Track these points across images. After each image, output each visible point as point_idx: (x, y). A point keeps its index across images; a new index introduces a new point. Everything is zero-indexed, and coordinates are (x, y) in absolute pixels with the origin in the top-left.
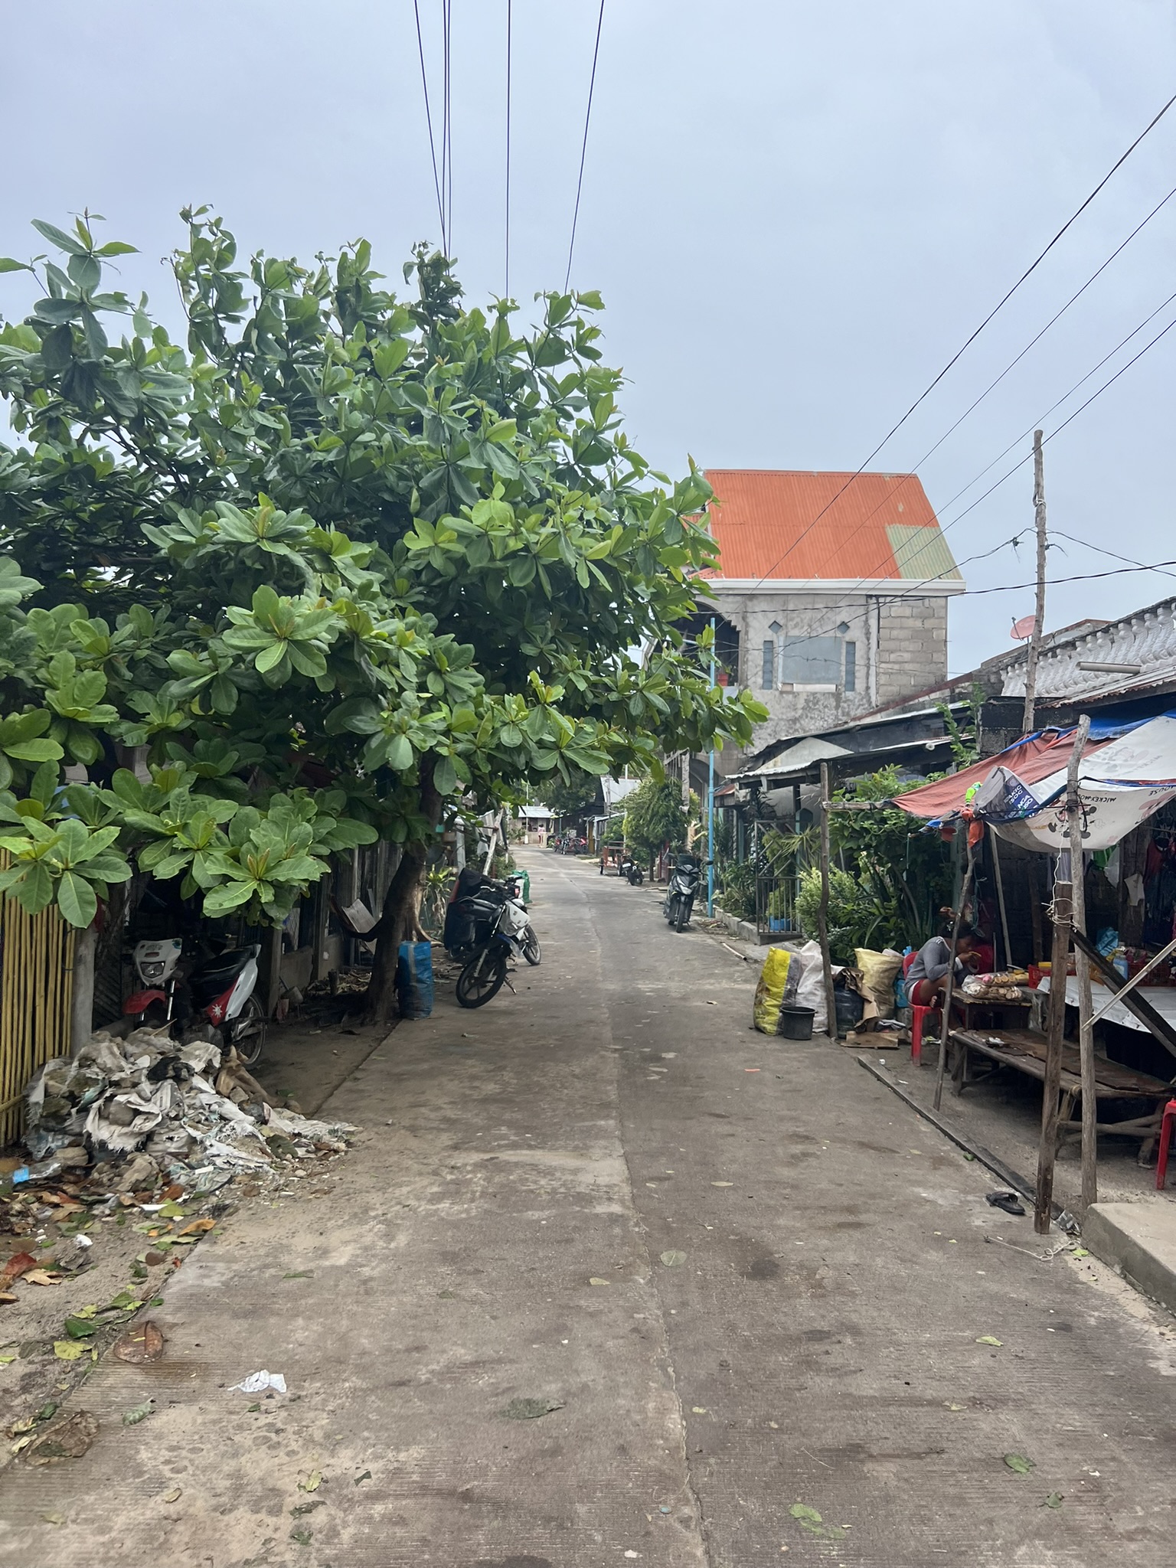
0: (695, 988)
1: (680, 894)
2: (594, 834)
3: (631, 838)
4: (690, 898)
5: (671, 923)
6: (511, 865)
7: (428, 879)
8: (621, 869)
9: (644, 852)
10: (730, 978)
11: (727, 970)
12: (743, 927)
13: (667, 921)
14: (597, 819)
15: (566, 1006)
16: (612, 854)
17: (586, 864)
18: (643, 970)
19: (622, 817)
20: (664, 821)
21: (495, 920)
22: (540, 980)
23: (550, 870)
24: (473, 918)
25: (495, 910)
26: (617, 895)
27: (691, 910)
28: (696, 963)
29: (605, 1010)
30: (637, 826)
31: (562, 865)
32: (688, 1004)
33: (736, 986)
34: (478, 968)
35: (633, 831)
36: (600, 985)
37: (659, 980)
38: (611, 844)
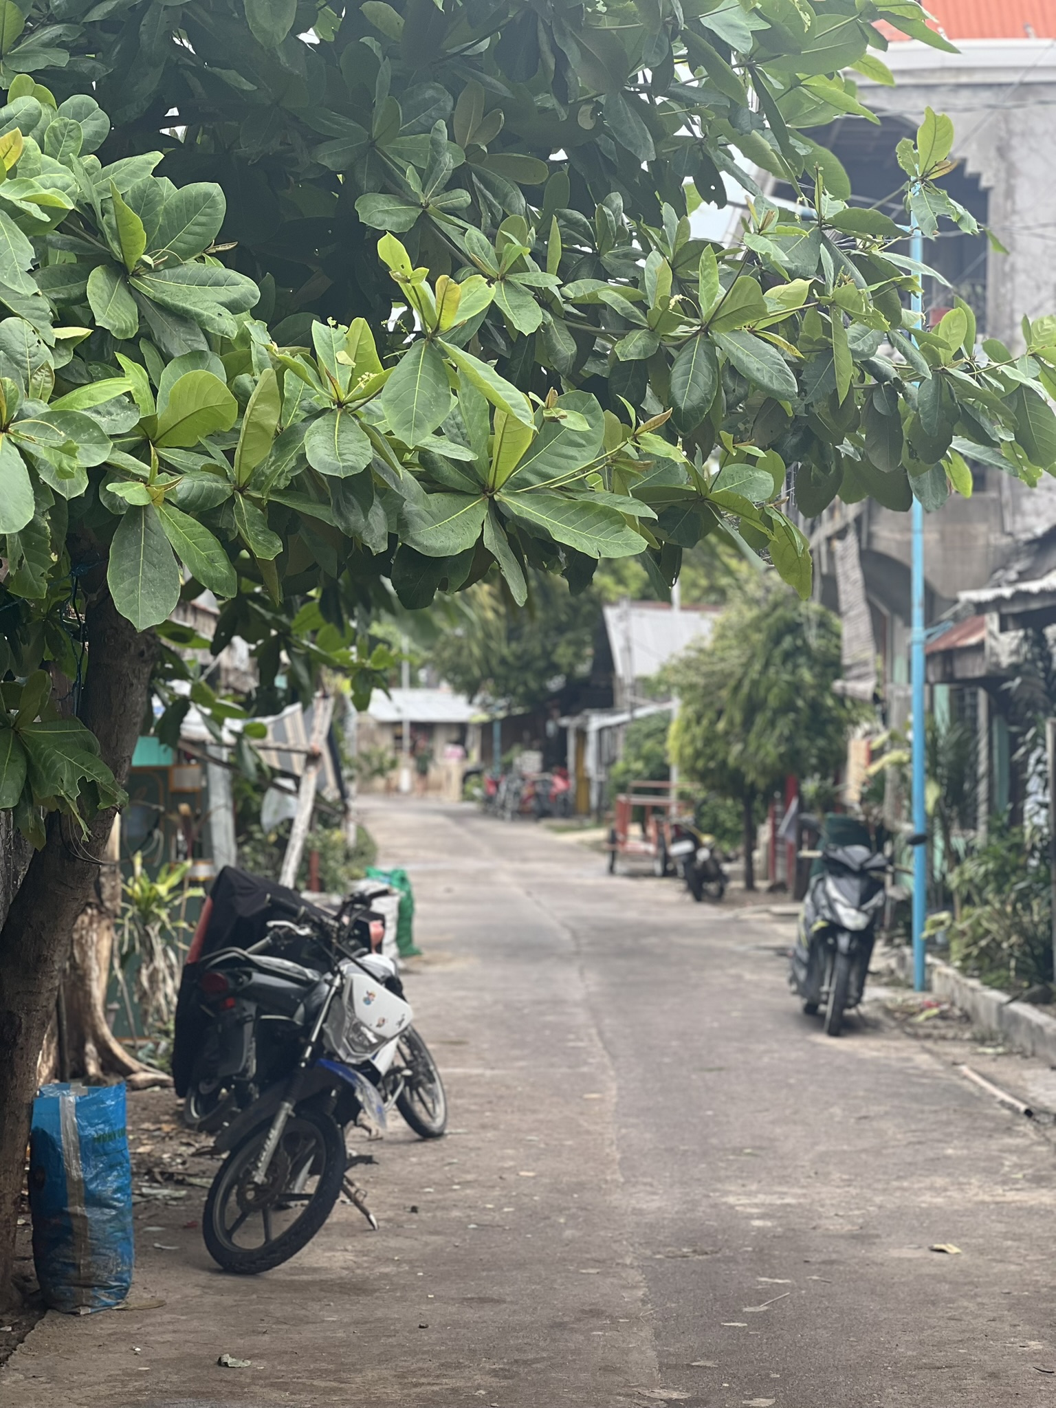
0: (892, 1202)
1: (835, 927)
2: (590, 762)
3: (691, 772)
4: (864, 940)
5: (811, 1010)
6: (362, 853)
7: (127, 898)
8: (666, 858)
9: (728, 810)
10: (991, 1170)
11: (979, 1146)
12: (1015, 1019)
13: (798, 1003)
14: (596, 721)
15: (521, 1265)
16: (641, 815)
17: (570, 848)
18: (738, 1151)
19: (666, 718)
20: (784, 726)
21: (312, 1016)
22: (445, 1185)
23: (469, 864)
24: (251, 1009)
25: (311, 985)
26: (656, 930)
27: (864, 972)
28: (889, 1127)
29: (636, 1276)
30: (709, 740)
31: (502, 850)
32: (876, 1254)
33: (1011, 1196)
34: (265, 1156)
35: (698, 754)
36: (616, 1198)
37: (783, 1180)
38: (639, 791)
